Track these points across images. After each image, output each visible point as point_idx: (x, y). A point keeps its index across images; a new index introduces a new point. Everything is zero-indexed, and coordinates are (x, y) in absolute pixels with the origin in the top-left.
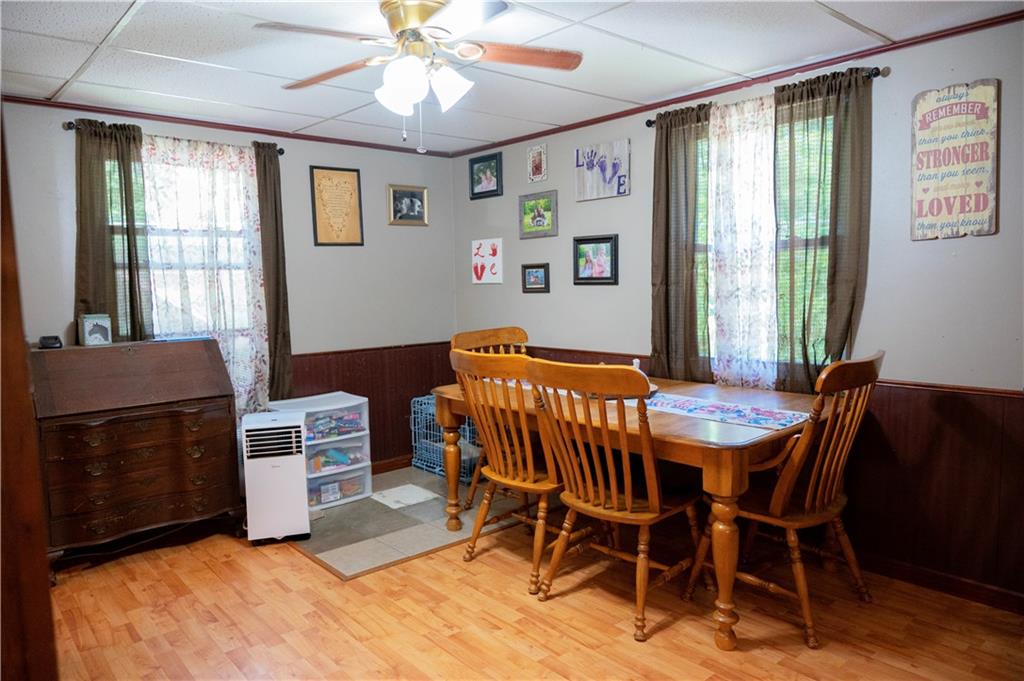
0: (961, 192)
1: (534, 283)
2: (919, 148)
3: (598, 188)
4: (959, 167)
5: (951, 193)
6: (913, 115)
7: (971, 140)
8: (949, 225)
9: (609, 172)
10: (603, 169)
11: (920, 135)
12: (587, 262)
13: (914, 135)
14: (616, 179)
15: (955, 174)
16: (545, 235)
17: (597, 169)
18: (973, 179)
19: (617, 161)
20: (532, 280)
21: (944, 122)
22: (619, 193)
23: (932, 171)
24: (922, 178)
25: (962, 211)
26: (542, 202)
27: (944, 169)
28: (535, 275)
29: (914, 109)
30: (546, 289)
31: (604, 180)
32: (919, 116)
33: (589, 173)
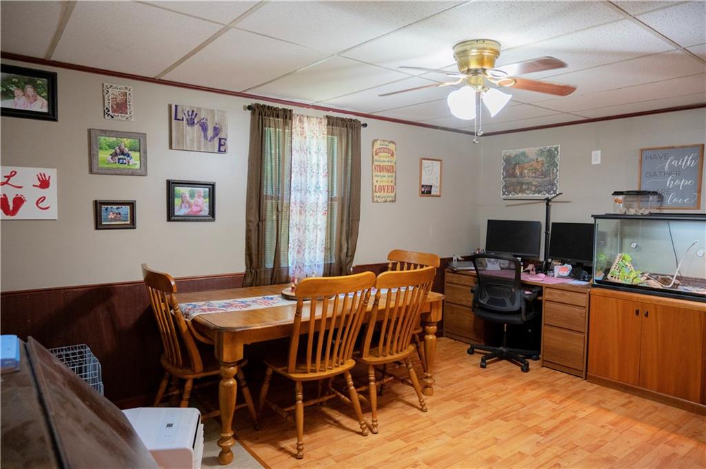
0: (387, 184)
1: (115, 220)
2: (375, 163)
3: (199, 142)
4: (386, 174)
5: (385, 184)
6: (373, 148)
7: (390, 164)
8: (385, 197)
9: (210, 133)
10: (204, 128)
11: (375, 157)
12: (183, 202)
13: (373, 157)
14: (216, 140)
15: (385, 176)
16: (133, 174)
17: (197, 127)
18: (390, 179)
19: (217, 126)
20: (111, 216)
21: (382, 154)
22: (219, 151)
23: (379, 174)
24: (377, 176)
25: (387, 192)
26: (126, 142)
27: (382, 174)
28: (116, 211)
29: (373, 146)
30: (133, 225)
31: (206, 137)
32: (374, 150)
33: (189, 128)
